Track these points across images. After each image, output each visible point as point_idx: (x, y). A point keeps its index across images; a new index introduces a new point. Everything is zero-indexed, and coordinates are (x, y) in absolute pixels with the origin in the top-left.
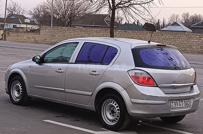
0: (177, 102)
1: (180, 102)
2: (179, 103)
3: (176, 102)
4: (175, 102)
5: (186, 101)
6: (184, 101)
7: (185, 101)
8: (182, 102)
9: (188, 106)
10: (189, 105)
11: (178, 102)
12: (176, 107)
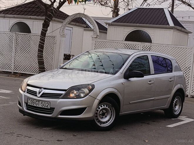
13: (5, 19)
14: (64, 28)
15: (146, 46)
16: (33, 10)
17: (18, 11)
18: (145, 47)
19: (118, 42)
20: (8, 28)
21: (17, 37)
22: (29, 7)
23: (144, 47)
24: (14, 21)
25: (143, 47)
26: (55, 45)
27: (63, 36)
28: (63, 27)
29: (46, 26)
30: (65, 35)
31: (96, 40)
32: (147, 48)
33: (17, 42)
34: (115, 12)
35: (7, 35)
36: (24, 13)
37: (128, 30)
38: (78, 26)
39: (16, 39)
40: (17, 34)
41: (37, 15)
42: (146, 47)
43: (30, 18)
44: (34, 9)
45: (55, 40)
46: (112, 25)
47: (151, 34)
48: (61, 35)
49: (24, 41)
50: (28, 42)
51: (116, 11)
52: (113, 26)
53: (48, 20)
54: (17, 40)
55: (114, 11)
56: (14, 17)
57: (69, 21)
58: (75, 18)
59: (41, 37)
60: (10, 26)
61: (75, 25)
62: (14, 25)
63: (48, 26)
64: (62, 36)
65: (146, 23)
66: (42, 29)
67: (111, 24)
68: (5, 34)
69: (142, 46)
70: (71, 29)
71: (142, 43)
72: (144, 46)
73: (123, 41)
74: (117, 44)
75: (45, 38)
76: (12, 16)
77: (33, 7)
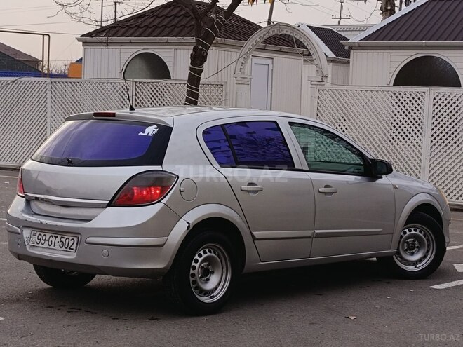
0: (45, 235)
1: (52, 236)
2: (47, 238)
3: (43, 234)
4: (40, 234)
5: (66, 237)
6: (59, 236)
7: (62, 237)
8: (56, 237)
9: (68, 250)
10: (70, 248)
11: (48, 235)
12: (40, 245)
13: (109, 47)
14: (243, 62)
15: (443, 96)
16: (174, 23)
17: (139, 27)
18: (440, 99)
19: (372, 89)
20: (118, 70)
21: (136, 90)
22: (166, 16)
23: (437, 99)
24: (130, 51)
25: (435, 99)
26: (225, 103)
27: (243, 81)
28: (241, 61)
29: (198, 59)
30: (246, 79)
31: (319, 87)
32: (446, 99)
33: (138, 101)
34: (387, 10)
35: (115, 86)
36: (154, 31)
37: (400, 59)
38: (286, 53)
39: (136, 95)
40: (136, 82)
41: (183, 33)
42: (443, 99)
43: (167, 43)
44: (177, 20)
45: (224, 93)
46: (360, 46)
47: (457, 64)
48: (238, 79)
49: (153, 99)
50: (162, 100)
51: (389, 8)
52: (363, 51)
53: (203, 45)
54: (138, 98)
55: (385, 8)
56: (131, 43)
57: (255, 43)
58: (270, 35)
59: (188, 87)
60: (123, 64)
61: (280, 52)
62: (132, 62)
63: (204, 59)
64: (240, 82)
65: (446, 37)
66: (191, 69)
67: (357, 45)
68: (109, 84)
69: (432, 97)
70: (269, 62)
71: (433, 88)
72: (438, 96)
73: (388, 86)
74: (372, 94)
75: (198, 90)
76: (125, 40)
77: (175, 16)
